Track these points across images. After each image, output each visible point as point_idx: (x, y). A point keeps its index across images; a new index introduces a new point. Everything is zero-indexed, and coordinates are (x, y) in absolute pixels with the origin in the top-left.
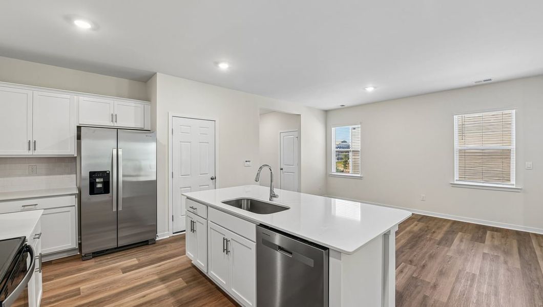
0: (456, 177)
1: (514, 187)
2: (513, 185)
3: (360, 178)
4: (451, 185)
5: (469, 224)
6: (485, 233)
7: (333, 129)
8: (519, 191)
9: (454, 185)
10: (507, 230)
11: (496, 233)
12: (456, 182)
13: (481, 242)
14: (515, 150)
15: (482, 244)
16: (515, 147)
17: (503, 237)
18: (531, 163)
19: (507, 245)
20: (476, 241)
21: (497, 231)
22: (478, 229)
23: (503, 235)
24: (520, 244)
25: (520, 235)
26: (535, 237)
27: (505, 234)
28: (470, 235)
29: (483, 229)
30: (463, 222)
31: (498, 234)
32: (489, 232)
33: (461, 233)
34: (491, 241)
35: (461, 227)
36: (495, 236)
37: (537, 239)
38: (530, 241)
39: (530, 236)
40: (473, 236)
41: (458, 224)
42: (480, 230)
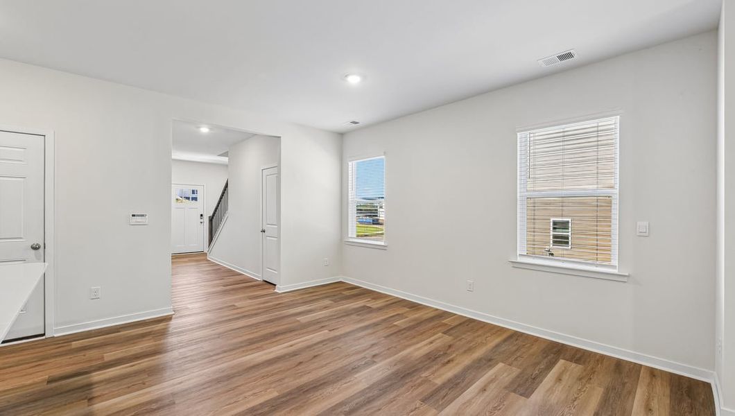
0: (521, 248)
1: (615, 271)
2: (614, 267)
3: (383, 248)
4: (512, 265)
6: (552, 365)
7: (350, 164)
8: (625, 279)
9: (517, 265)
12: (520, 259)
13: (523, 395)
14: (618, 197)
15: (523, 400)
16: (618, 191)
17: (581, 379)
18: (646, 223)
19: (575, 403)
20: (514, 391)
21: (578, 361)
22: (545, 355)
23: (585, 370)
24: (605, 401)
25: (620, 373)
26: (647, 380)
27: (592, 369)
28: (516, 371)
29: (555, 354)
30: (528, 336)
31: (576, 368)
32: (562, 362)
33: (503, 364)
34: (548, 390)
35: (515, 348)
36: (568, 374)
37: (650, 384)
38: (632, 393)
39: (639, 376)
40: (521, 374)
41: (517, 340)
42: (545, 358)
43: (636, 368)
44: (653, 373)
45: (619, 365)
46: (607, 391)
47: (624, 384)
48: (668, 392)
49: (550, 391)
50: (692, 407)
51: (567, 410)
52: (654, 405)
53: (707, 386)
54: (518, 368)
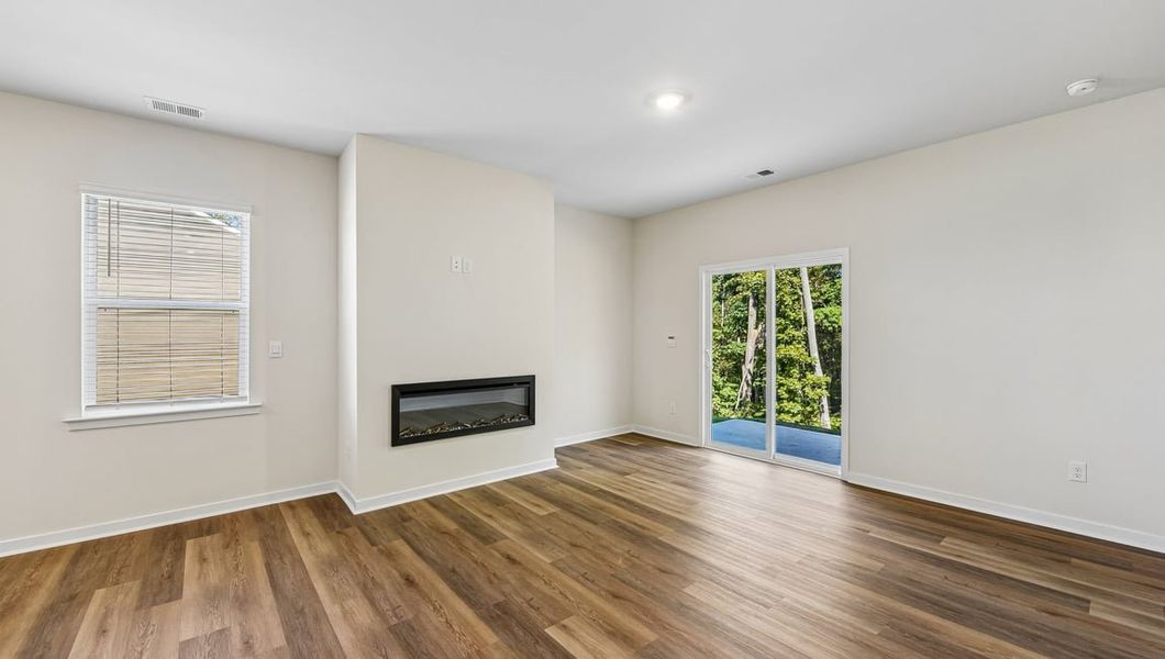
0: (88, 397)
1: (246, 403)
2: (244, 398)
4: (68, 427)
5: (131, 537)
6: (179, 553)
8: (257, 411)
9: (78, 426)
10: (234, 517)
11: (208, 538)
12: (86, 415)
13: (170, 600)
14: (247, 311)
15: (174, 605)
16: (247, 305)
17: (227, 546)
19: (240, 569)
20: (154, 603)
21: (209, 532)
22: (161, 547)
23: (226, 536)
24: (267, 551)
25: (263, 520)
26: (290, 513)
27: (232, 530)
28: (134, 586)
29: (174, 539)
30: (111, 540)
31: (213, 541)
32: (190, 543)
33: (104, 590)
34: (199, 577)
35: (103, 563)
36: (208, 549)
37: (294, 516)
38: (285, 530)
39: (281, 514)
40: (144, 583)
41: (96, 552)
42: (164, 549)
43: (274, 509)
44: (290, 505)
45: (257, 515)
46: (262, 541)
47: (273, 527)
48: (311, 513)
49: (202, 575)
50: (334, 515)
51: (236, 579)
52: (308, 529)
53: (335, 495)
54: (135, 579)
